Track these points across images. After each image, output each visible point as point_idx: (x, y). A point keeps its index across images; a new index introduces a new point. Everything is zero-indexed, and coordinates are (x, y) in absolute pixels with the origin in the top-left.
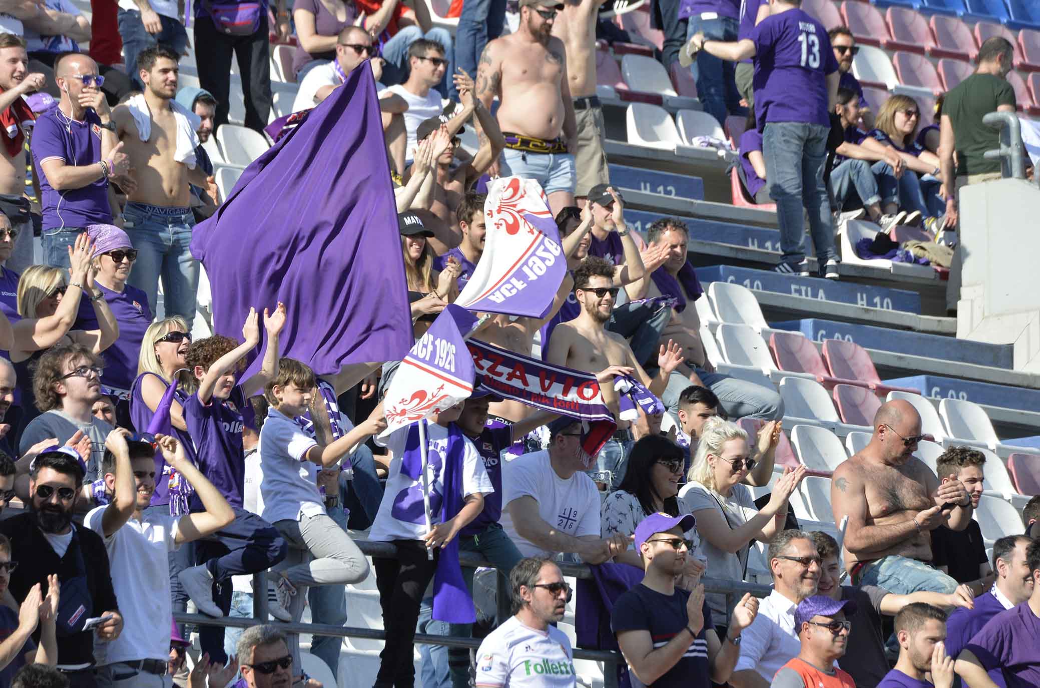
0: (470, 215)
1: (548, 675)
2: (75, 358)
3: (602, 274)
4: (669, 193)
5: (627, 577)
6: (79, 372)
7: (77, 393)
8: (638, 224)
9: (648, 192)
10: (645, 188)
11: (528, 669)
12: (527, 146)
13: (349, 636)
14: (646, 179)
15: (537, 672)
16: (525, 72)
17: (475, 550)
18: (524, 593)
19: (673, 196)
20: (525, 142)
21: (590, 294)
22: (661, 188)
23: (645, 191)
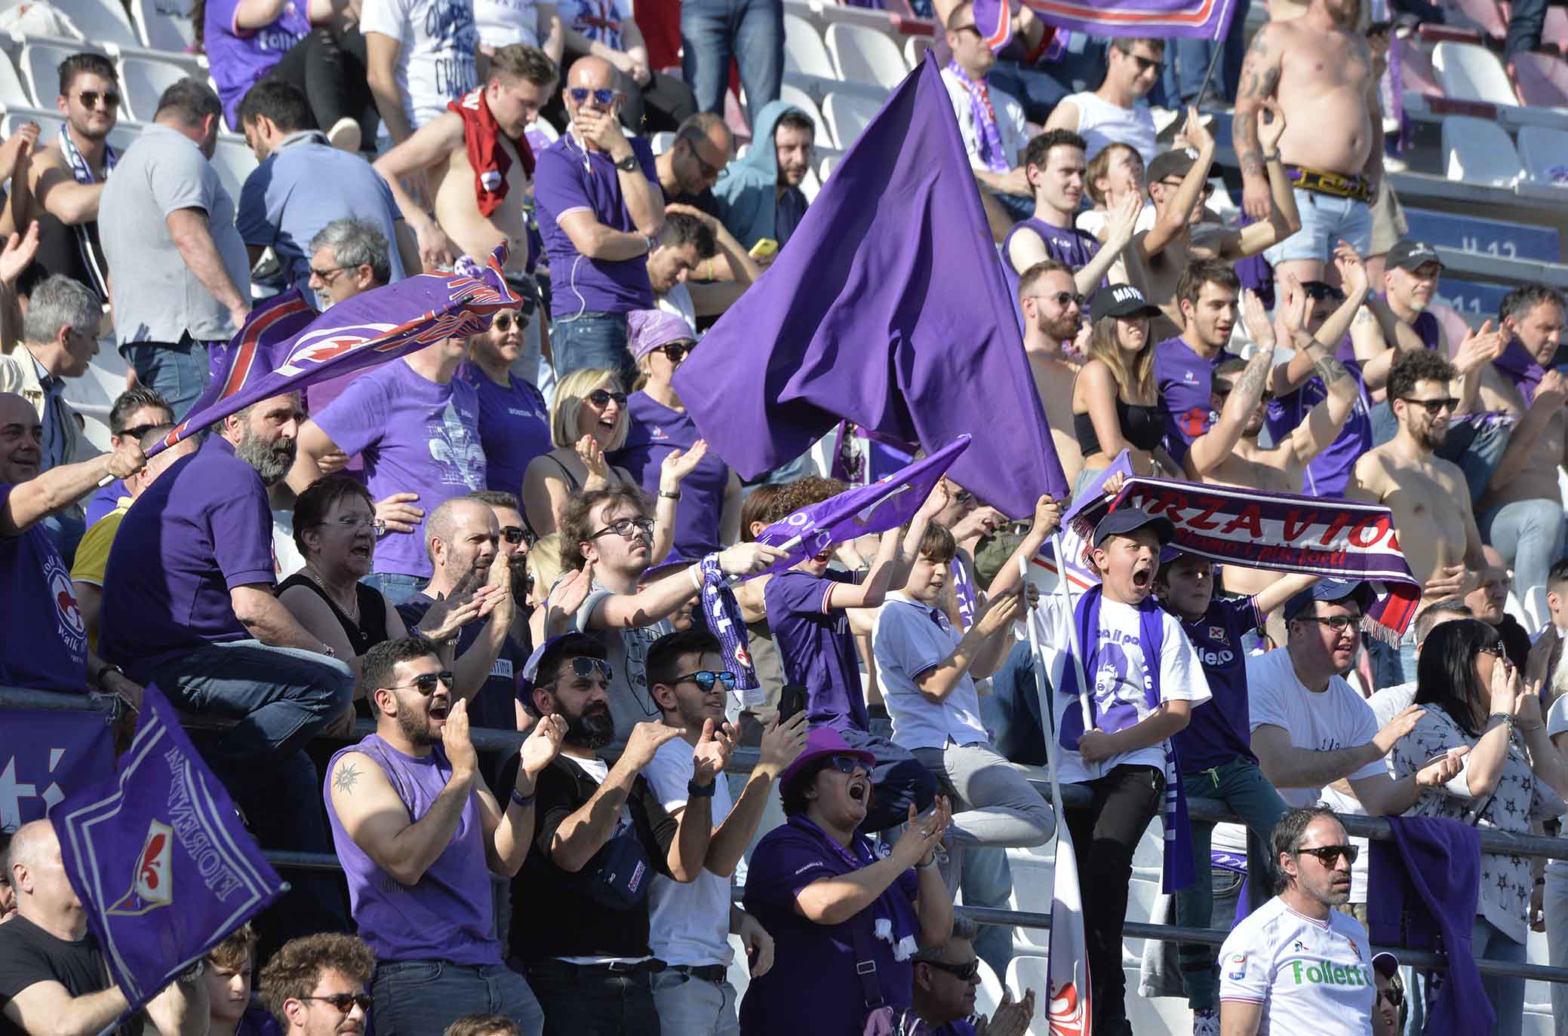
0: (1197, 288)
1: (1329, 985)
2: (613, 506)
3: (1435, 377)
4: (1507, 252)
5: (1448, 838)
6: (616, 526)
7: (613, 560)
8: (1459, 300)
9: (1473, 252)
10: (1470, 245)
11: (1297, 975)
12: (1315, 184)
13: (1024, 925)
14: (1471, 231)
15: (1312, 980)
16: (1319, 67)
17: (1215, 797)
18: (1287, 863)
19: (1512, 258)
20: (1313, 178)
21: (1414, 407)
22: (1494, 246)
23: (1470, 250)
